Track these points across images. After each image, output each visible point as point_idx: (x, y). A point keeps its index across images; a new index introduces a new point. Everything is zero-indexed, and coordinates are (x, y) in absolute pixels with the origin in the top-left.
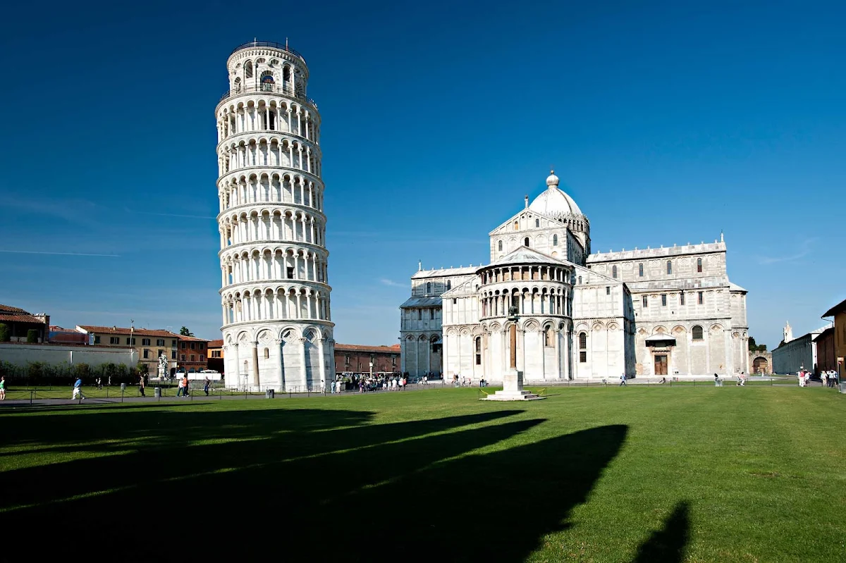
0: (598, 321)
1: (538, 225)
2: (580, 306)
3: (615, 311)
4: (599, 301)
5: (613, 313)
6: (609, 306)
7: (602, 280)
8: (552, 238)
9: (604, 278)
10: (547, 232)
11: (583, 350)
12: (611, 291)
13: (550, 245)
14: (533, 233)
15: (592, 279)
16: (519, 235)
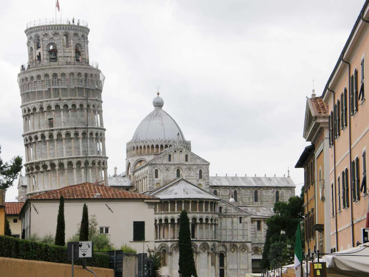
0: (234, 245)
1: (187, 160)
2: (220, 231)
3: (245, 237)
4: (234, 228)
5: (243, 238)
6: (241, 232)
7: (236, 211)
8: (198, 172)
9: (238, 210)
10: (195, 167)
11: (222, 268)
12: (242, 221)
13: (197, 178)
14: (184, 166)
15: (229, 210)
16: (173, 167)
